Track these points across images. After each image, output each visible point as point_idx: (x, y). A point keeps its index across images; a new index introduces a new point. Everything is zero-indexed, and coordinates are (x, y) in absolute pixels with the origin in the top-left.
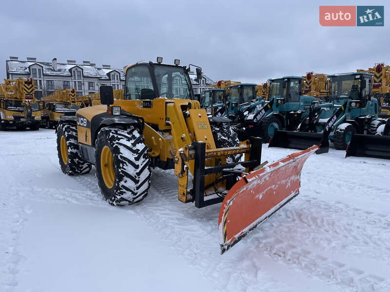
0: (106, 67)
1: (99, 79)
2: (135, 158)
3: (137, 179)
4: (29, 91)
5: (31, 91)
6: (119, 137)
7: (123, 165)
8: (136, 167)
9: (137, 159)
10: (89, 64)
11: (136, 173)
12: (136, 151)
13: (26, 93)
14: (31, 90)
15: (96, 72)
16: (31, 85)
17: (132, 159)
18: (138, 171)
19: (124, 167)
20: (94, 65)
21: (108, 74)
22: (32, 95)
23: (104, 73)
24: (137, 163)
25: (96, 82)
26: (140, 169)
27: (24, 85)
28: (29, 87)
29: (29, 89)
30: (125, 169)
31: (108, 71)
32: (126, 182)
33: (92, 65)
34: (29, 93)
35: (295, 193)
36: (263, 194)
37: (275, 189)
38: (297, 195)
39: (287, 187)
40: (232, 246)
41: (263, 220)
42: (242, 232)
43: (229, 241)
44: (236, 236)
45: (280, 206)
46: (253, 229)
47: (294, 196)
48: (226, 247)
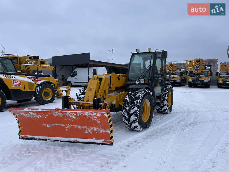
4: (197, 66)
14: (199, 65)
22: (199, 68)
29: (198, 65)
34: (197, 67)
35: (103, 142)
36: (51, 126)
37: (66, 127)
38: (108, 145)
39: (86, 132)
40: (25, 139)
41: (54, 140)
42: (33, 137)
43: (23, 136)
44: (27, 136)
45: (75, 141)
46: (43, 140)
47: (102, 144)
48: (21, 138)
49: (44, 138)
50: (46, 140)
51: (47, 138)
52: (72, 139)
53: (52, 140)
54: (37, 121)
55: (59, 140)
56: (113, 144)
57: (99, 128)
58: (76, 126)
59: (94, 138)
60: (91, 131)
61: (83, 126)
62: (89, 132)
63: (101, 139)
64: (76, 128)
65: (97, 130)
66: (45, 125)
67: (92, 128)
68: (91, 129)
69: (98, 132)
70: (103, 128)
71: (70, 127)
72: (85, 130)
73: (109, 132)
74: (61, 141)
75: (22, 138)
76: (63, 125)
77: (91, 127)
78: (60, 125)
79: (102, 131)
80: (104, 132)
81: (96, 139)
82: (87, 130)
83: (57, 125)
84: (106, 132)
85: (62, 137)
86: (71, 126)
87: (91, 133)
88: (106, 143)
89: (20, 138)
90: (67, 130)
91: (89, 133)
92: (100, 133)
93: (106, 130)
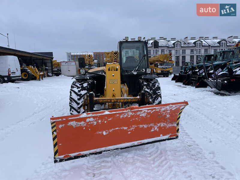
0: (173, 39)
1: (168, 47)
2: (78, 99)
3: (79, 111)
4: (115, 58)
5: (117, 58)
6: (74, 86)
7: (71, 102)
8: (78, 104)
9: (79, 99)
10: (163, 39)
11: (78, 107)
12: (80, 95)
13: (114, 59)
15: (167, 43)
16: (116, 55)
17: (76, 99)
18: (79, 106)
19: (72, 103)
20: (166, 39)
21: (174, 44)
22: (117, 60)
23: (171, 43)
24: (78, 102)
25: (166, 49)
26: (80, 105)
27: (114, 55)
28: (115, 56)
29: (115, 57)
30: (72, 105)
31: (173, 42)
32: (73, 111)
33: (164, 39)
34: (115, 59)
35: (169, 137)
36: (109, 132)
37: (129, 130)
38: (174, 138)
39: (152, 130)
40: (66, 160)
41: (112, 150)
42: (80, 154)
43: (62, 157)
44: (70, 155)
45: (140, 144)
46: (96, 153)
47: (168, 139)
48: (58, 160)
49: (98, 150)
50: (100, 153)
51: (103, 149)
52: (136, 143)
53: (109, 150)
54: (90, 130)
55: (119, 148)
56: (178, 137)
57: (166, 123)
58: (141, 126)
59: (161, 135)
60: (158, 128)
61: (150, 124)
62: (156, 129)
63: (168, 134)
64: (142, 128)
65: (164, 126)
66: (100, 133)
67: (159, 125)
68: (157, 125)
69: (165, 127)
70: (170, 122)
71: (134, 128)
72: (151, 127)
73: (176, 125)
74: (121, 149)
75: (61, 160)
76: (125, 128)
77: (158, 123)
78: (122, 128)
79: (168, 125)
80: (171, 126)
81: (163, 136)
82: (153, 128)
83: (118, 129)
84: (173, 125)
85: (125, 143)
86: (136, 126)
87: (158, 130)
88: (172, 137)
89: (56, 161)
90: (129, 133)
91: (155, 131)
92: (166, 128)
93: (173, 124)
